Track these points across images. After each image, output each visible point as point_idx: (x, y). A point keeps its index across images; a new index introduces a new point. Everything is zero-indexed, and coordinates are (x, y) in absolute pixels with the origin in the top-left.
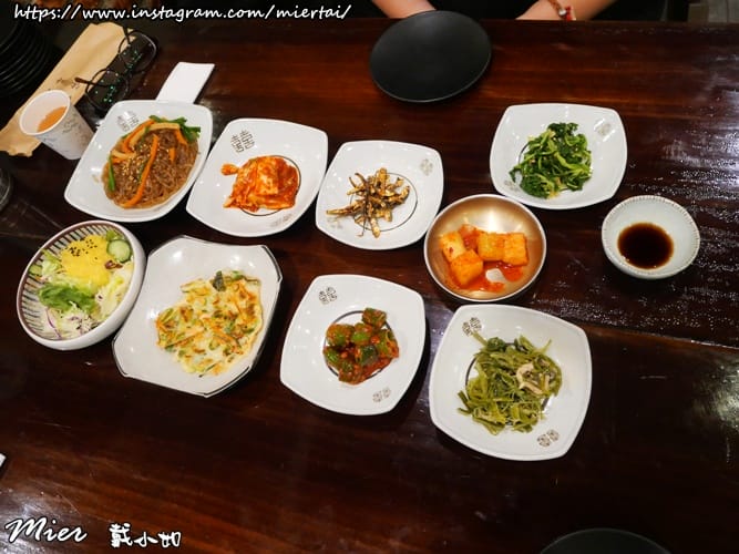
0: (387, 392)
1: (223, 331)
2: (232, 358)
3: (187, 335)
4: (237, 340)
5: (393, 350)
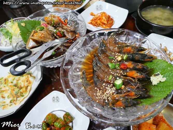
1: (14, 92)
2: (11, 105)
4: (17, 98)
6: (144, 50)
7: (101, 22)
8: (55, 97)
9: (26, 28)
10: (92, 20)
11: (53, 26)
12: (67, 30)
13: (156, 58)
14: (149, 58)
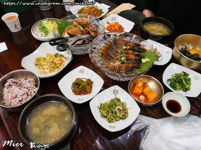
0: (82, 100)
2: (51, 72)
3: (42, 64)
4: (54, 69)
5: (90, 91)
6: (140, 45)
7: (114, 28)
8: (81, 69)
9: (61, 26)
10: (108, 27)
11: (82, 26)
12: (91, 30)
13: (146, 50)
14: (142, 50)
